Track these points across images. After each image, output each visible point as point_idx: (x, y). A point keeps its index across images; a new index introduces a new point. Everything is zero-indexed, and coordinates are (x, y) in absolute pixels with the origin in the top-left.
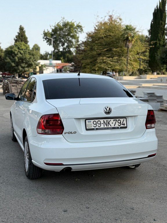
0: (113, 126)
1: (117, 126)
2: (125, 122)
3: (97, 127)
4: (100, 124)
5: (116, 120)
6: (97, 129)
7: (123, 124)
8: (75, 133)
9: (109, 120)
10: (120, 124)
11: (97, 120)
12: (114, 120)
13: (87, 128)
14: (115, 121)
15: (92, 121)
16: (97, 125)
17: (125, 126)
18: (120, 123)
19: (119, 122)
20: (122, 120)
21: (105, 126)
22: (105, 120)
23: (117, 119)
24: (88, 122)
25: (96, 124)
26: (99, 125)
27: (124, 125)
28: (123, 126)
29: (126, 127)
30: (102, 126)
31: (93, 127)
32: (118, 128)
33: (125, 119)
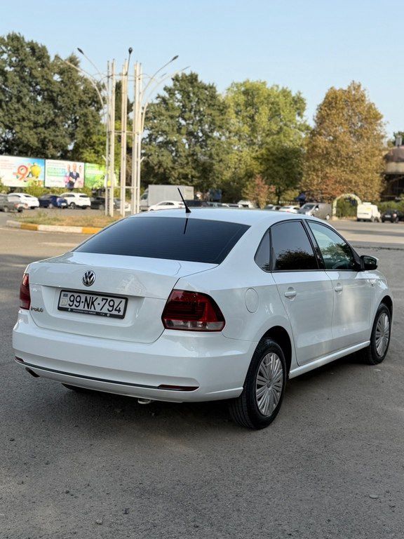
0: (98, 310)
1: (105, 310)
2: (122, 306)
3: (74, 307)
4: (79, 302)
5: (107, 300)
6: (72, 311)
7: (118, 309)
8: (41, 310)
9: (95, 297)
10: (111, 309)
11: (76, 295)
12: (103, 299)
13: (60, 306)
14: (104, 301)
15: (70, 294)
16: (75, 303)
17: (121, 313)
18: (113, 306)
19: (112, 303)
20: (117, 301)
21: (86, 308)
22: (88, 296)
23: (109, 299)
24: (64, 295)
25: (73, 301)
26: (77, 304)
27: (119, 311)
28: (116, 313)
29: (122, 317)
30: (81, 307)
31: (68, 306)
32: (105, 315)
33: (124, 301)
